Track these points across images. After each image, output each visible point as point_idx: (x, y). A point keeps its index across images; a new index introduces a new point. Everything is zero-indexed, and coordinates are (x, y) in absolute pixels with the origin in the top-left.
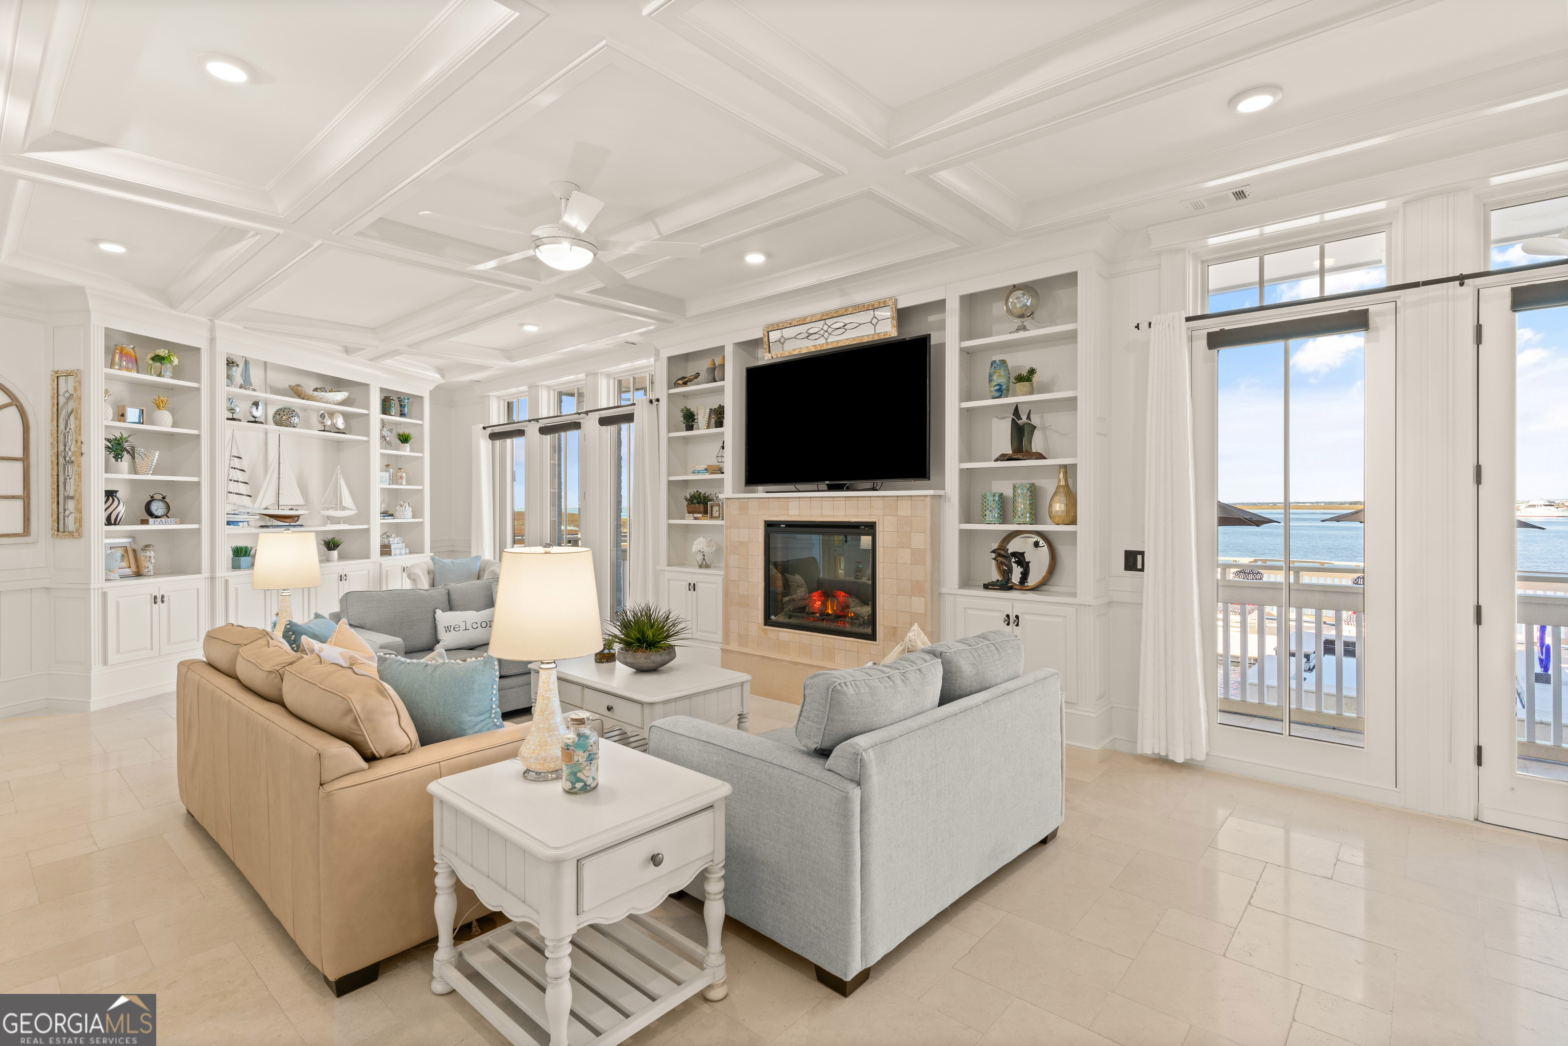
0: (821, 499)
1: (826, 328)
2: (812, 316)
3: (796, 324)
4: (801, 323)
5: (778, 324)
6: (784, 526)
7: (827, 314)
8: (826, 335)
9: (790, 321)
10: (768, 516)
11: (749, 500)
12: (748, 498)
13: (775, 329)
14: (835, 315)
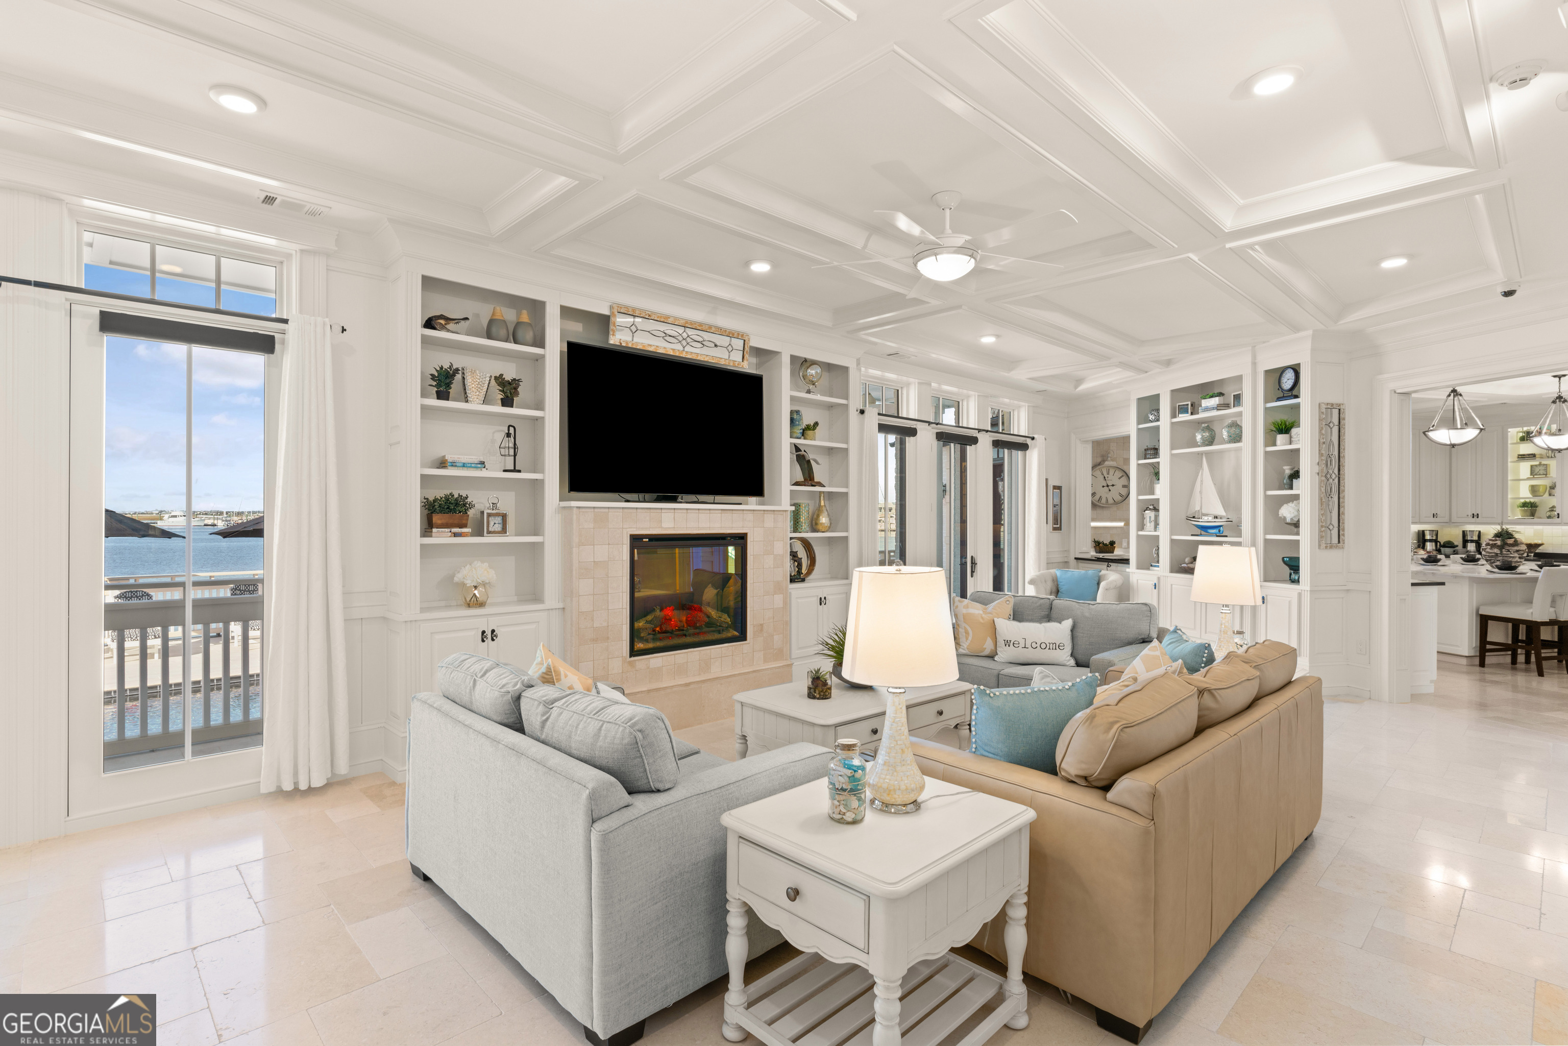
0: (697, 511)
1: (685, 335)
2: (676, 318)
3: (656, 319)
4: (662, 320)
5: (634, 310)
6: (648, 540)
7: (691, 324)
8: (684, 343)
9: (650, 313)
10: (635, 529)
11: (610, 510)
12: (609, 508)
13: (629, 313)
14: (699, 328)
